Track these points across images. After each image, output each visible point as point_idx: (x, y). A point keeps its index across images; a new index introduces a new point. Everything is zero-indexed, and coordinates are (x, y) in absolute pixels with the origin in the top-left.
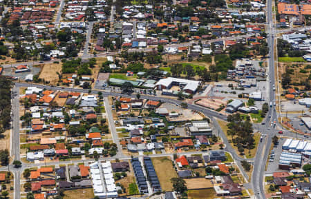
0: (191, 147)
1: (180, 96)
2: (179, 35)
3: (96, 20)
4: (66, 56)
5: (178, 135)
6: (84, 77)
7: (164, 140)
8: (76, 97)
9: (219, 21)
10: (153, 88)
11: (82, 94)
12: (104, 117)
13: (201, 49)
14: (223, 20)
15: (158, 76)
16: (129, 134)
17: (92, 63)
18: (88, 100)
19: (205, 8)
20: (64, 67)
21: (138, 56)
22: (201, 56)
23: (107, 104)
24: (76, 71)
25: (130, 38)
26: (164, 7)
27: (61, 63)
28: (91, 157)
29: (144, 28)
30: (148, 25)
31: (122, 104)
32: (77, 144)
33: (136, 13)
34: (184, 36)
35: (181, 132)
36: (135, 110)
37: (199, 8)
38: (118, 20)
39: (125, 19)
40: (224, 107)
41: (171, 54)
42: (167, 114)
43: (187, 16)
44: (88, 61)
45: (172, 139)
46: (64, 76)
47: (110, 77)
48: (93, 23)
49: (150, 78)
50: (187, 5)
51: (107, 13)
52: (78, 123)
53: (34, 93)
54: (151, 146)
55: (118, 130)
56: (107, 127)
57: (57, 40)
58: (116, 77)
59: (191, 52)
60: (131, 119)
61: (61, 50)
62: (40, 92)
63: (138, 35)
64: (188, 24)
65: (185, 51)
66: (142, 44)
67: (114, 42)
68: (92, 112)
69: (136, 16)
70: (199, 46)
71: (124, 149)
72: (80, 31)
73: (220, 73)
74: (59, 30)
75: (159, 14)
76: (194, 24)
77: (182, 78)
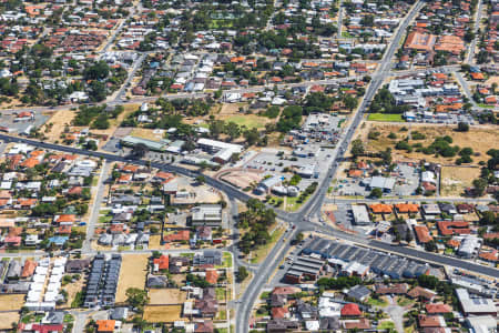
0: (184, 243)
1: (202, 166)
3: (153, 49)
4: (89, 101)
5: (174, 224)
8: (69, 161)
11: (78, 158)
12: (93, 193)
13: (273, 98)
14: (324, 55)
17: (117, 112)
18: (82, 166)
20: (79, 116)
22: (267, 107)
24: (91, 123)
25: (186, 78)
27: (77, 110)
28: (46, 250)
29: (212, 64)
31: (123, 174)
33: (210, 42)
34: (260, 76)
36: (136, 185)
38: (182, 51)
39: (191, 49)
41: (229, 102)
42: (174, 193)
43: (277, 47)
46: (72, 129)
47: (129, 133)
48: (146, 54)
52: (53, 199)
53: (20, 153)
54: (132, 238)
55: (101, 212)
59: (257, 101)
62: (29, 152)
63: (200, 73)
64: (273, 59)
65: (250, 98)
67: (161, 83)
68: (78, 185)
69: (208, 46)
70: (272, 93)
72: (124, 65)
75: (240, 44)
76: (282, 59)
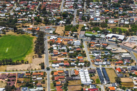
0: (122, 64)
1: (116, 42)
2: (114, 15)
3: (78, 8)
4: (66, 23)
5: (116, 59)
6: (74, 33)
7: (110, 61)
8: (72, 41)
9: (132, 9)
10: (104, 38)
11: (74, 40)
12: (84, 50)
13: (124, 22)
14: (133, 9)
15: (106, 33)
16: (95, 58)
17: (77, 27)
18: (77, 42)
19: (125, 4)
20: (66, 28)
21: (97, 24)
22: (124, 25)
23: (85, 44)
24: (71, 30)
25: (93, 16)
26: (107, 3)
27: (64, 26)
28: (79, 67)
29: (99, 12)
30: (101, 11)
31: (91, 44)
32: (73, 61)
33: (95, 6)
34: (116, 16)
35: (117, 57)
36: (97, 47)
37: (122, 4)
38: (88, 8)
39: (90, 8)
40: (136, 47)
41: (111, 23)
42: (111, 50)
43: (117, 7)
44: (76, 26)
45: (114, 60)
46: (66, 32)
47: (86, 33)
48: (76, 9)
49: (103, 34)
50: (117, 2)
51: (83, 5)
52: (73, 52)
53: (54, 39)
54: (105, 63)
55: (90, 56)
56: (85, 54)
57: (62, 16)
58: (88, 33)
59: (120, 23)
60: (95, 51)
61: (64, 21)
62: (56, 38)
63: (97, 15)
64: (118, 11)
65: (117, 22)
66: (98, 19)
67: (86, 18)
68: (78, 48)
69: (95, 7)
70: (123, 20)
71: (93, 64)
72: (72, 13)
73: (133, 32)
74: (62, 12)
75: (105, 6)
76: (120, 11)
77: (117, 34)
